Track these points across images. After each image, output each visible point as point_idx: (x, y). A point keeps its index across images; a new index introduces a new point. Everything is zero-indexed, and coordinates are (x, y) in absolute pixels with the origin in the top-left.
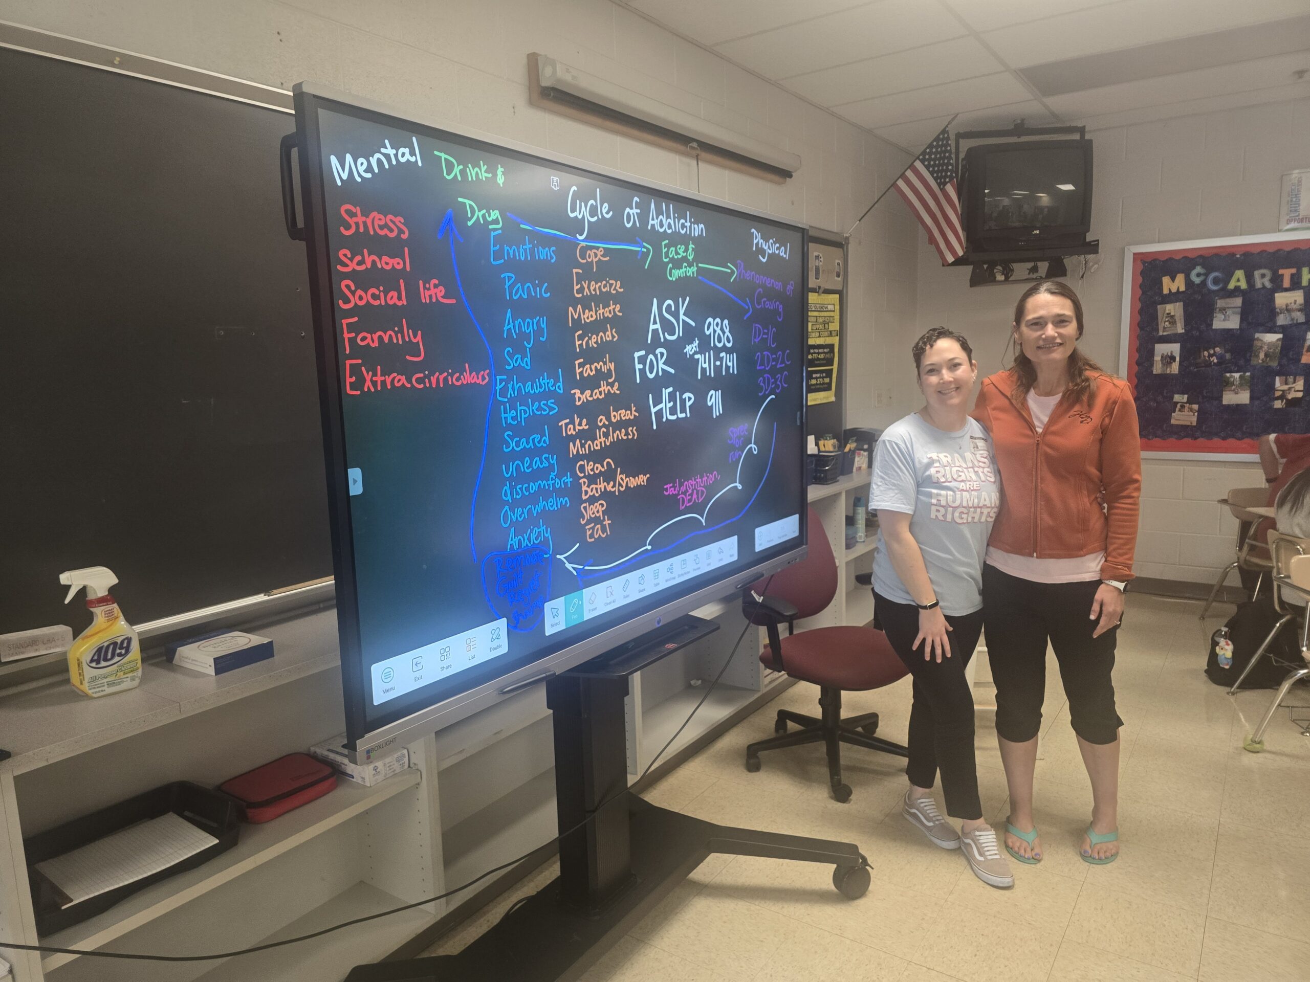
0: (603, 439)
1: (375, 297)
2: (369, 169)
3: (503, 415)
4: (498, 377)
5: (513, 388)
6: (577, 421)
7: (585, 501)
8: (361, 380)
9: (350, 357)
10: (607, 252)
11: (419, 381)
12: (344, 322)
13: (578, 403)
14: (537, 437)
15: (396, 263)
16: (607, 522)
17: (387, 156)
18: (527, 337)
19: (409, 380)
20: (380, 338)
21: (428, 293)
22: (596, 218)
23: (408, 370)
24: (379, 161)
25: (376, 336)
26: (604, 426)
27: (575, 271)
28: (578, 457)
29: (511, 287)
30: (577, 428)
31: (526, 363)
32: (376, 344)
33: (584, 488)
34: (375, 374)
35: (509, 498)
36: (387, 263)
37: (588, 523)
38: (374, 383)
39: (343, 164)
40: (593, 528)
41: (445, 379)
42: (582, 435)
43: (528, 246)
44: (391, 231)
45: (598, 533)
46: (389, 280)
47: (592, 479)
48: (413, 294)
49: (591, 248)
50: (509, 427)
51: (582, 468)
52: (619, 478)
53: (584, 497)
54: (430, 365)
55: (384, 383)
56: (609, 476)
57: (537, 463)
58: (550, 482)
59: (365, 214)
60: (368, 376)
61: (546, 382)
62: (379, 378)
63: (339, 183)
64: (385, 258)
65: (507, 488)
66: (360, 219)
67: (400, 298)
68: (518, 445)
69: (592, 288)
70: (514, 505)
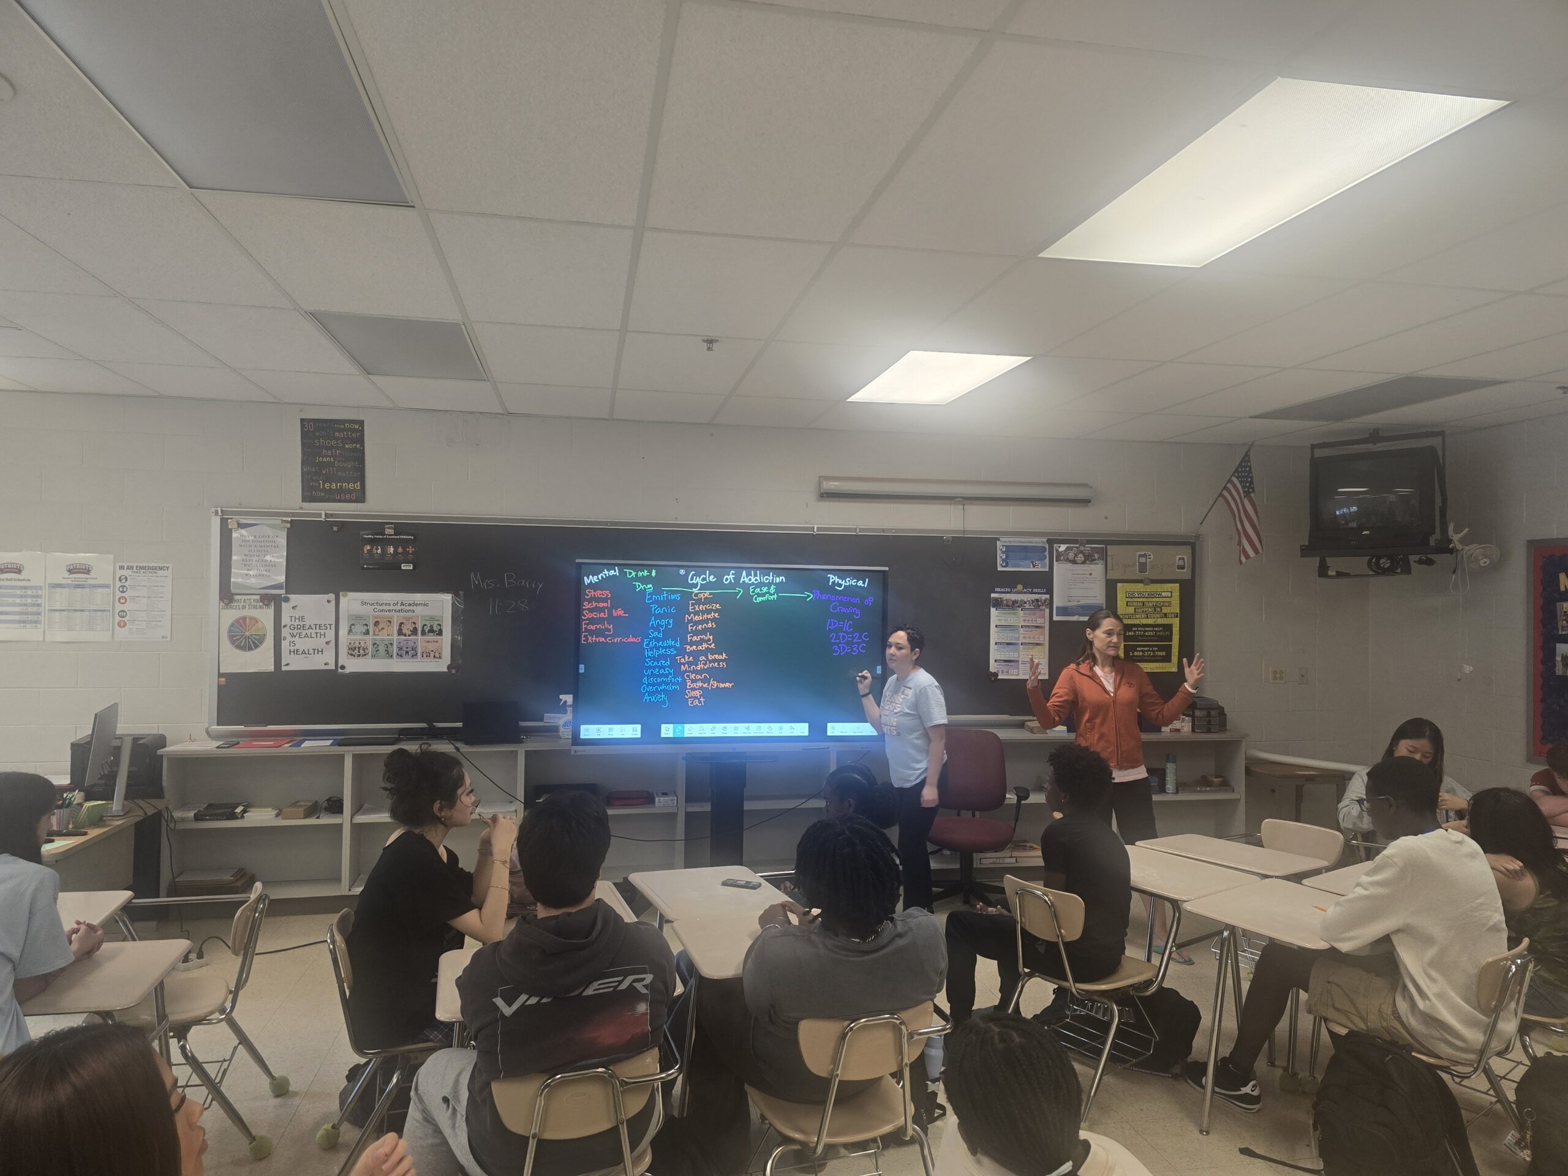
0: (702, 666)
1: (595, 615)
2: (598, 579)
3: (646, 653)
4: (645, 640)
5: (652, 644)
6: (687, 658)
7: (689, 689)
8: (586, 640)
9: (584, 632)
10: (710, 594)
11: (609, 640)
12: (583, 622)
13: (687, 651)
14: (663, 662)
15: (605, 605)
16: (702, 699)
17: (605, 575)
18: (662, 627)
19: (606, 639)
20: (596, 627)
21: (616, 613)
22: (705, 582)
23: (606, 637)
24: (602, 576)
25: (594, 626)
26: (704, 660)
27: (690, 602)
28: (686, 671)
29: (655, 610)
30: (686, 660)
31: (661, 635)
32: (594, 628)
33: (688, 684)
34: (592, 637)
35: (646, 682)
36: (601, 605)
37: (690, 698)
38: (592, 640)
39: (588, 579)
40: (693, 701)
41: (621, 640)
42: (689, 664)
43: (665, 595)
44: (604, 595)
45: (696, 702)
46: (602, 610)
47: (693, 681)
48: (610, 614)
49: (701, 593)
50: (649, 657)
51: (688, 676)
52: (712, 682)
53: (688, 687)
54: (614, 636)
55: (595, 640)
56: (703, 681)
57: (662, 671)
58: (669, 679)
59: (595, 591)
60: (590, 638)
61: (671, 642)
62: (594, 639)
63: (586, 584)
64: (600, 604)
65: (646, 678)
66: (593, 593)
67: (605, 615)
68: (653, 663)
69: (700, 608)
70: (649, 685)
